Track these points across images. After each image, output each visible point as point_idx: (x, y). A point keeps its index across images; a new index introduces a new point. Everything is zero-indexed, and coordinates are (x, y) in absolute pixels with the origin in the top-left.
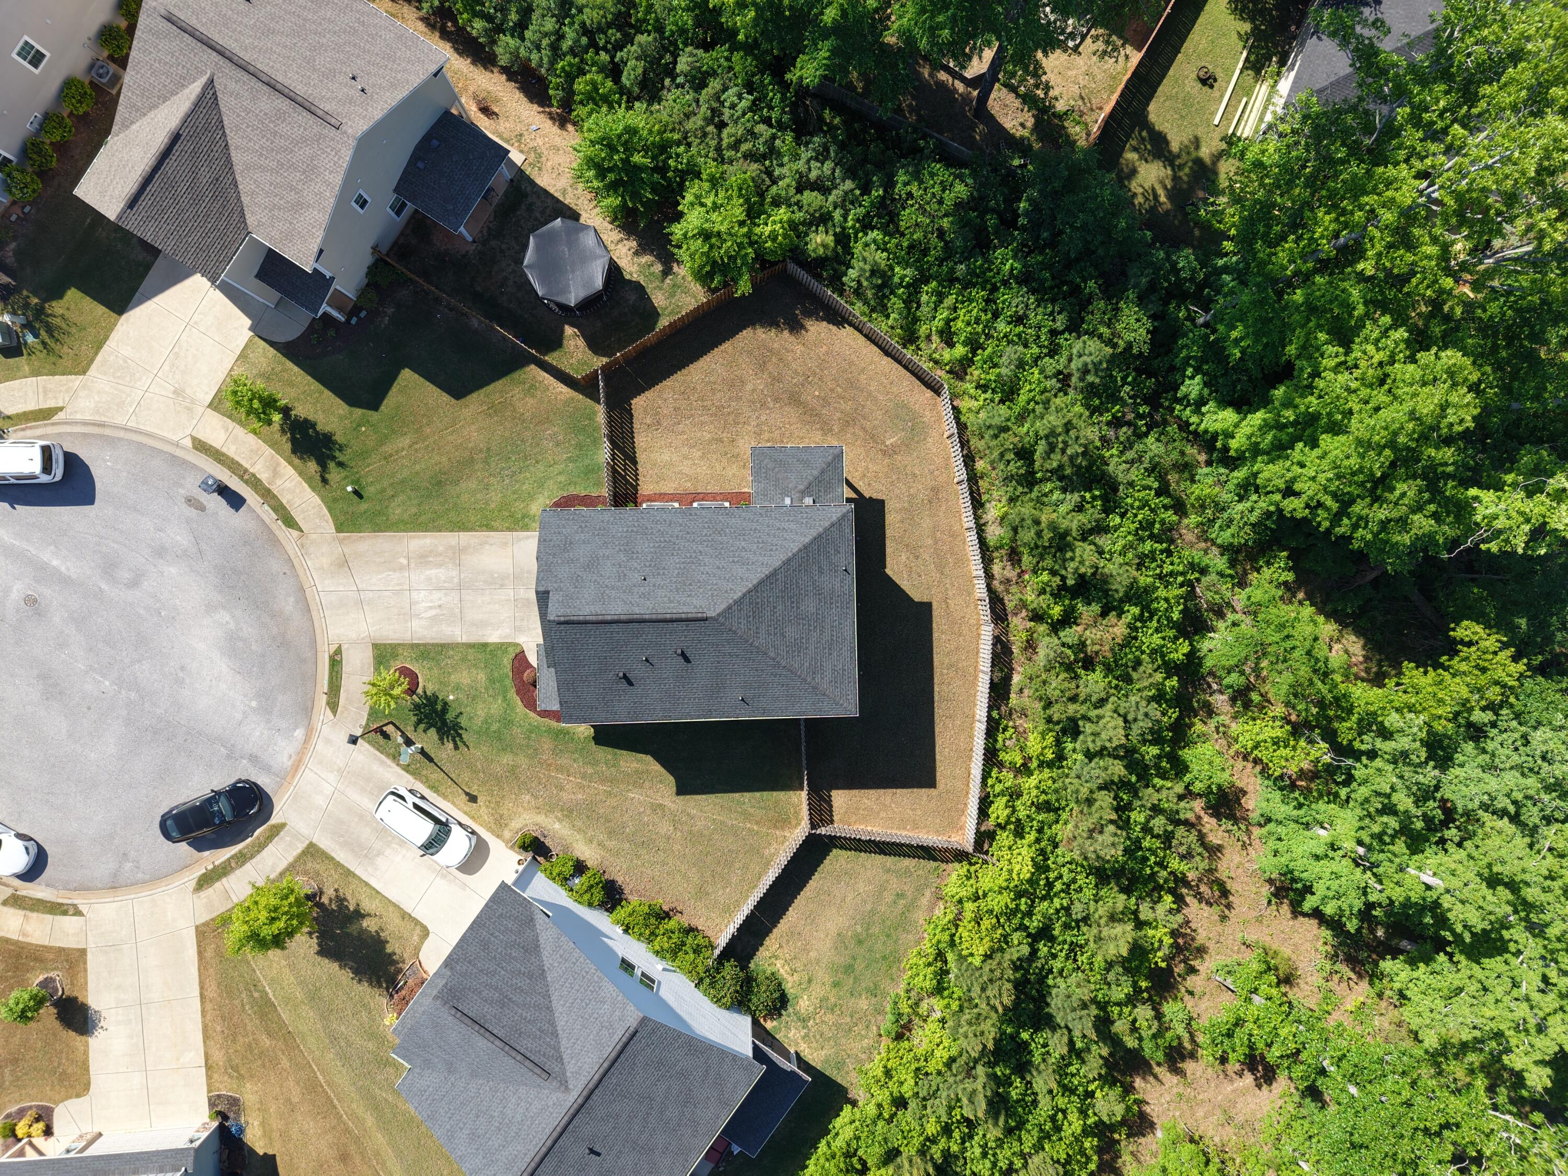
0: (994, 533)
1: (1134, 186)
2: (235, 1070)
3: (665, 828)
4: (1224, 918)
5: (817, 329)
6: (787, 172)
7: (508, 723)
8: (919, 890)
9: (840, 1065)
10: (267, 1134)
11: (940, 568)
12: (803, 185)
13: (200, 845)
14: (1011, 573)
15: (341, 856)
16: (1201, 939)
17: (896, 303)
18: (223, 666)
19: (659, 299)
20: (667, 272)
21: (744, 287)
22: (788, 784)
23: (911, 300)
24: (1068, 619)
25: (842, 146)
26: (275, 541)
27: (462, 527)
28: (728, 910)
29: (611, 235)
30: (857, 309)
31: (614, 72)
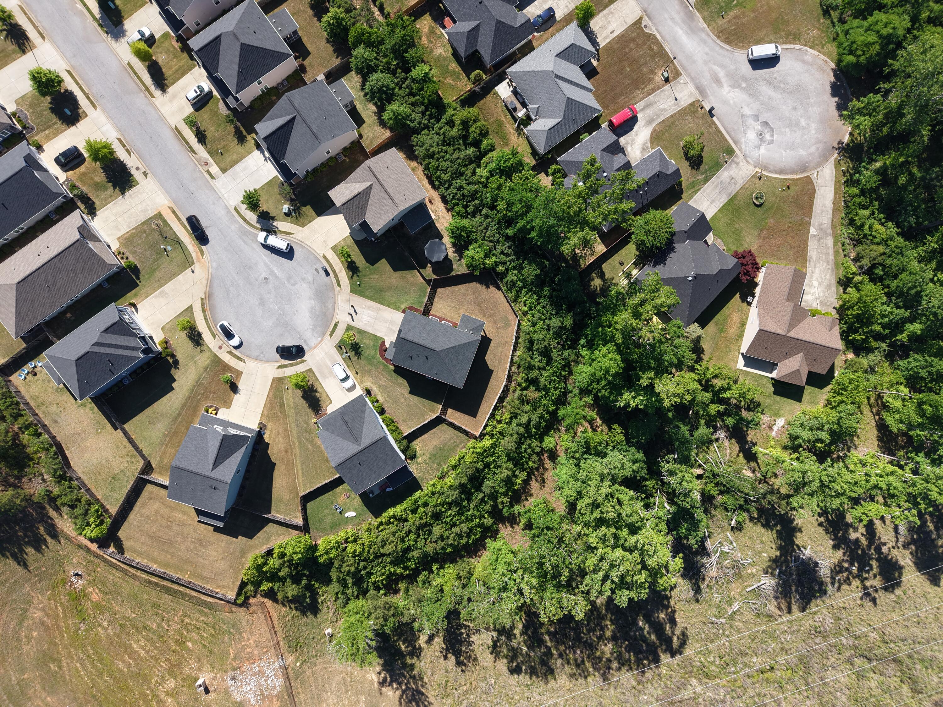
0: (516, 359)
1: (592, 283)
2: (269, 418)
3: (402, 400)
4: (541, 489)
5: (493, 289)
6: (499, 248)
7: (374, 357)
8: (461, 443)
9: (422, 480)
10: (270, 438)
11: (499, 363)
12: (502, 253)
13: (283, 357)
14: (516, 371)
15: (317, 374)
16: (532, 492)
17: (514, 292)
18: (307, 314)
19: (455, 266)
20: (460, 260)
21: (477, 273)
22: (438, 402)
23: (519, 291)
24: (526, 389)
25: (516, 246)
26: (333, 288)
27: (382, 304)
28: (410, 428)
29: (449, 245)
30: (504, 289)
31: (466, 207)
